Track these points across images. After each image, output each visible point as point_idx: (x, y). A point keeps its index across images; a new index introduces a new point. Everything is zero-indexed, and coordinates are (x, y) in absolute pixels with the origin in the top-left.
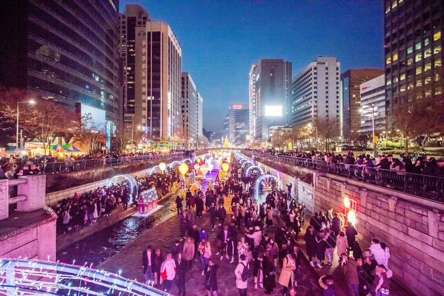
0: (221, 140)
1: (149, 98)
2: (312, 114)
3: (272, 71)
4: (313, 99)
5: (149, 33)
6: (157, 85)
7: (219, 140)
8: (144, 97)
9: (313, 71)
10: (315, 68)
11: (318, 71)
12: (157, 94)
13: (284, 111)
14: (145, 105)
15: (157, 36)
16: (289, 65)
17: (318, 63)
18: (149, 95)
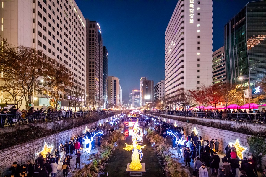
0: (127, 105)
1: (113, 97)
2: (159, 98)
3: (147, 84)
4: (160, 94)
5: (113, 80)
6: (115, 93)
7: (126, 105)
8: (112, 96)
9: (160, 85)
10: (160, 84)
11: (161, 85)
12: (115, 96)
13: (151, 97)
14: (112, 98)
15: (115, 81)
16: (153, 82)
17: (161, 82)
18: (113, 96)
